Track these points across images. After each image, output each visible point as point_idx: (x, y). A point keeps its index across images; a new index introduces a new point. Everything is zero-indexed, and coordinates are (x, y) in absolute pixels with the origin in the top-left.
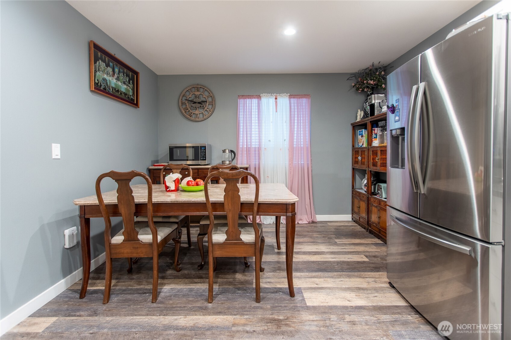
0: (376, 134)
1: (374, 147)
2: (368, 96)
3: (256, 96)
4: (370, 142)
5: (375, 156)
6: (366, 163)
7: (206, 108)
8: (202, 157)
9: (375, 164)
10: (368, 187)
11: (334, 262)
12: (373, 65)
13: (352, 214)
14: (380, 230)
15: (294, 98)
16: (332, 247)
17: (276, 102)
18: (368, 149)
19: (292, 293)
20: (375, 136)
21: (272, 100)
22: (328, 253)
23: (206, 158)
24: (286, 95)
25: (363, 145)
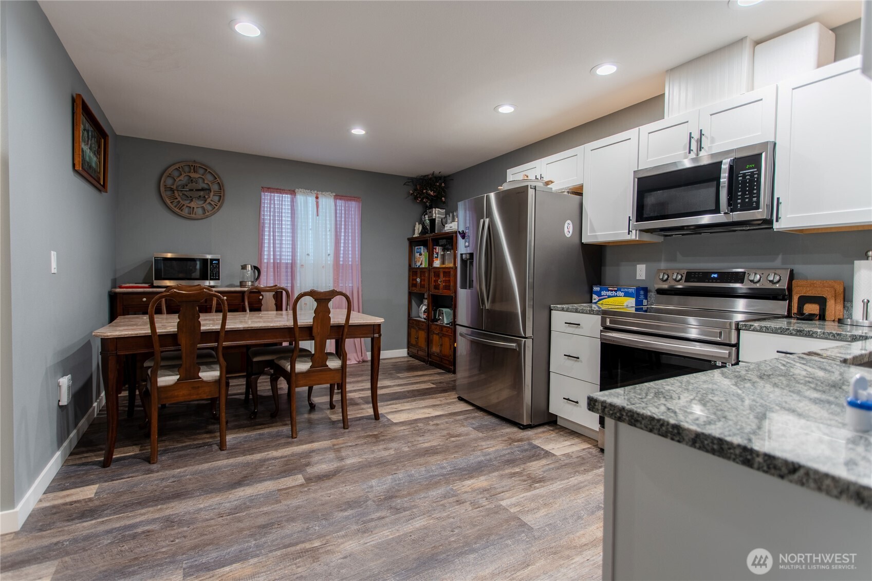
0: (437, 254)
1: (436, 268)
2: (427, 209)
3: (289, 190)
4: (431, 261)
5: (437, 279)
6: (426, 286)
7: (208, 201)
8: (213, 275)
9: (437, 287)
10: (428, 314)
11: (404, 392)
12: (433, 174)
13: (408, 348)
14: (442, 358)
15: (340, 199)
16: (396, 381)
17: (317, 203)
18: (429, 270)
19: (377, 416)
20: (436, 256)
21: (311, 200)
22: (394, 386)
23: (219, 276)
24: (331, 194)
25: (421, 264)
